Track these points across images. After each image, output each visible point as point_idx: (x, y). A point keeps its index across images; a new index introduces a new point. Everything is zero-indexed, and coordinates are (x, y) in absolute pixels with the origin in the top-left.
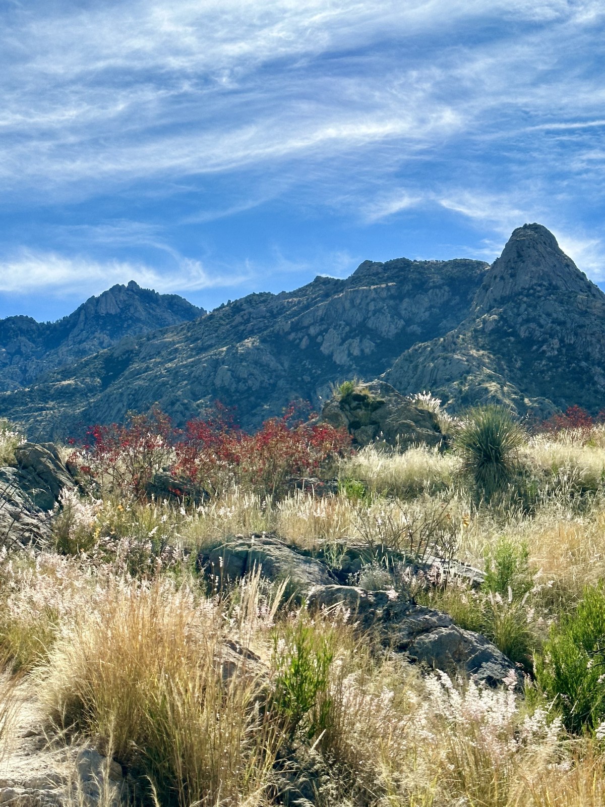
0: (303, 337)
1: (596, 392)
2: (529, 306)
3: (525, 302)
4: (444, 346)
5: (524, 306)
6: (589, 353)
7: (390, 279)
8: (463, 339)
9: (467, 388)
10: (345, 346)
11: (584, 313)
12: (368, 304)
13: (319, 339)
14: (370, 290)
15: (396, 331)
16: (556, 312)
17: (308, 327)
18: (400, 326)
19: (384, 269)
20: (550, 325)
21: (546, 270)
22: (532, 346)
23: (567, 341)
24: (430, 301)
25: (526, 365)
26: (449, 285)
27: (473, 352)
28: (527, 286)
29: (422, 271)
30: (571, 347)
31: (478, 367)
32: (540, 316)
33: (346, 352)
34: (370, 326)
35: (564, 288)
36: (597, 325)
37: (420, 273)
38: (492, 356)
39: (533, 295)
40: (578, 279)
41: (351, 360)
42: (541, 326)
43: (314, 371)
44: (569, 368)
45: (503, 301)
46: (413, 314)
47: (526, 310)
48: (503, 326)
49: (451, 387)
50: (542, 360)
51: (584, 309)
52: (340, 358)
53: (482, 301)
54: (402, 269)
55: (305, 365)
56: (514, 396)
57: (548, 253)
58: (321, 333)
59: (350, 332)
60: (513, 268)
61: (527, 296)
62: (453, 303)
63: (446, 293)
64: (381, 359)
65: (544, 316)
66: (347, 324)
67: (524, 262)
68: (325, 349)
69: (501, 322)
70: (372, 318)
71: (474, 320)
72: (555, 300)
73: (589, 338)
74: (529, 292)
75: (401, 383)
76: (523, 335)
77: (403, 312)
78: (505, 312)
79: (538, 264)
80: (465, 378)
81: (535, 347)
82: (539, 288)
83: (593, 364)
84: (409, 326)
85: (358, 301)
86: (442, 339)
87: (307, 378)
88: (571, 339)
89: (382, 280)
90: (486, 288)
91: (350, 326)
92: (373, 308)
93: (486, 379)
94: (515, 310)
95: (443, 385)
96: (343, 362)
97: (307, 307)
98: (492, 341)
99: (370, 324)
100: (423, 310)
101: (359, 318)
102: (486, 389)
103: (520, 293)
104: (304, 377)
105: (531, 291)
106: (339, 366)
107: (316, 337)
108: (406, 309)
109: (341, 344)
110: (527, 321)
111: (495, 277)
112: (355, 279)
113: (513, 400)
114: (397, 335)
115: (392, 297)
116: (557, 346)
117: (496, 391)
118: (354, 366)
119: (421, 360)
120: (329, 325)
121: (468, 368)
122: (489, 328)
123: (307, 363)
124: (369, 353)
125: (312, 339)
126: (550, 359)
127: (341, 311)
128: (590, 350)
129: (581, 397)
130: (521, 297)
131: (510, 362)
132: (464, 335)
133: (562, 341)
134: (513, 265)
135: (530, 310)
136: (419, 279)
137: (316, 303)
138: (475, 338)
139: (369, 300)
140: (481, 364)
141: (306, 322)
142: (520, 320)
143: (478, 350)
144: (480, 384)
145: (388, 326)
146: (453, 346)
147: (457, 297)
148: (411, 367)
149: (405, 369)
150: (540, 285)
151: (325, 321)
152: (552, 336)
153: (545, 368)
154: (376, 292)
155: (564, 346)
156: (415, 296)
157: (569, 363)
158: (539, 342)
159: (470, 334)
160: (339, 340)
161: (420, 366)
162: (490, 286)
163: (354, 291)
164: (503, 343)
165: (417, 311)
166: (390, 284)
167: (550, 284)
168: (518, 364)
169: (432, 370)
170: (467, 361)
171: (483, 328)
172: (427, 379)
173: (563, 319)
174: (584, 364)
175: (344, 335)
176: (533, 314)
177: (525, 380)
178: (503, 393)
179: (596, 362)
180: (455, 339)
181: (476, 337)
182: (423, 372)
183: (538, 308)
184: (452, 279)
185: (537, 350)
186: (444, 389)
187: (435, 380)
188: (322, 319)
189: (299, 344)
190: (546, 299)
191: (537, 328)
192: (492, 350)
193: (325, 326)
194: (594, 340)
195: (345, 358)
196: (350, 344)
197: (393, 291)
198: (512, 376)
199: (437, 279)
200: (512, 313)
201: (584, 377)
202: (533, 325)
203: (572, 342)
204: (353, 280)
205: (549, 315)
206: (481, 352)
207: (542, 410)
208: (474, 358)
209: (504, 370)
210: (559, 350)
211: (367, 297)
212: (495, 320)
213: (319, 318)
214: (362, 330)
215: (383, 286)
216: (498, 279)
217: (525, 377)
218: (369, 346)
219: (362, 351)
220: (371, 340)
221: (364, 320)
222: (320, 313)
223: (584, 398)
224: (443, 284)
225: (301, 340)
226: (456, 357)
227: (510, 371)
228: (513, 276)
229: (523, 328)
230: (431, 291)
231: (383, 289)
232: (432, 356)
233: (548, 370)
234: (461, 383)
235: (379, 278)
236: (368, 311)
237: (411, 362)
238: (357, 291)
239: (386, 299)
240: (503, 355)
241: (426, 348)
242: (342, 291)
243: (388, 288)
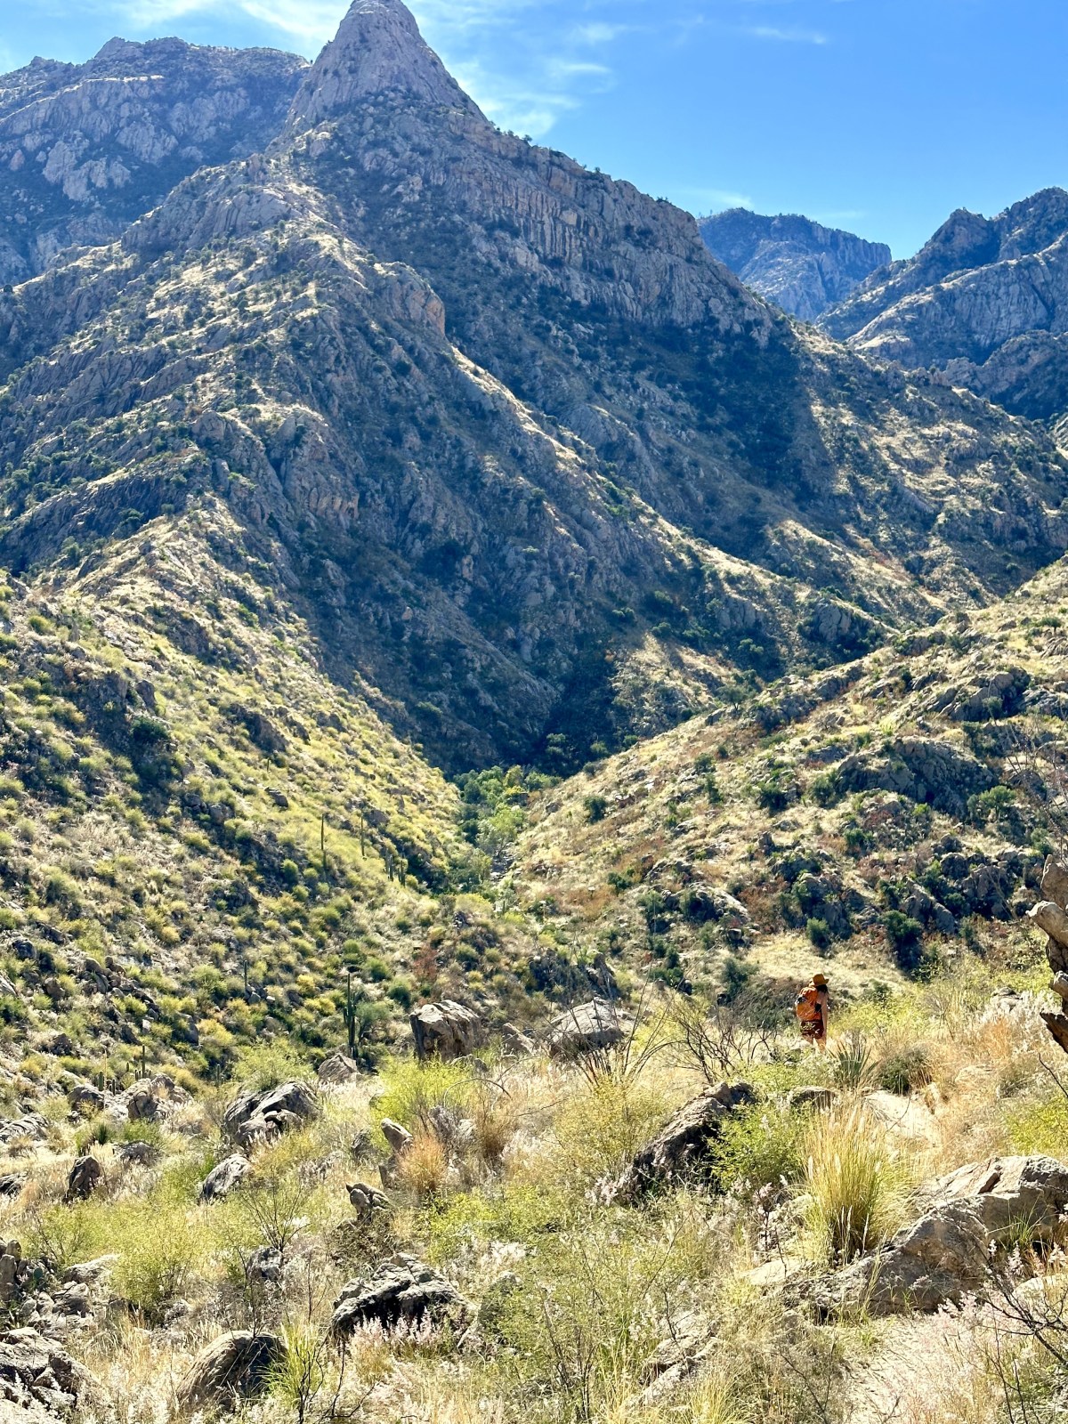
0: (14, 152)
1: (475, 262)
2: (378, 121)
3: (371, 115)
4: (246, 175)
5: (369, 121)
6: (465, 203)
7: (152, 69)
8: (277, 166)
9: (285, 241)
10: (83, 171)
11: (458, 140)
12: (119, 106)
13: (41, 157)
14: (123, 84)
15: (163, 154)
16: (417, 133)
17: (22, 136)
18: (170, 146)
19: (145, 53)
20: (408, 153)
21: (403, 66)
22: (382, 185)
23: (434, 182)
24: (217, 110)
25: (374, 212)
26: (246, 88)
27: (293, 187)
28: (374, 90)
29: (204, 60)
30: (440, 191)
31: (302, 211)
32: (394, 138)
33: (85, 180)
34: (123, 142)
35: (428, 97)
36: (477, 159)
37: (200, 64)
38: (321, 196)
39: (383, 104)
40: (448, 87)
41: (92, 194)
42: (396, 155)
43: (32, 207)
44: (436, 222)
45: (337, 110)
46: (191, 128)
47: (372, 127)
48: (338, 149)
49: (260, 239)
50: (396, 207)
51: (459, 133)
52: (75, 190)
53: (304, 110)
54: (173, 55)
55: (18, 196)
56: (358, 258)
57: (406, 39)
58: (42, 147)
59: (91, 148)
60: (353, 59)
61: (375, 105)
62: (252, 115)
63: (242, 100)
64: (140, 196)
65: (399, 138)
66: (86, 136)
67: (370, 50)
68: (49, 173)
69: (335, 144)
70: (126, 129)
71: (293, 138)
72: (417, 116)
73: (465, 179)
74: (376, 97)
75: (178, 230)
76: (367, 166)
77: (175, 125)
78: (341, 127)
79: (390, 55)
80: (282, 226)
81: (386, 187)
82: (392, 95)
83: (471, 220)
84: (185, 147)
85: (104, 101)
86: (243, 164)
87: (21, 218)
88: (439, 178)
89: (142, 70)
90: (310, 89)
91: (91, 139)
92: (128, 114)
93: (314, 228)
94: (357, 126)
95: (247, 235)
96: (79, 195)
97: (20, 104)
98: (322, 173)
99: (122, 139)
100: (206, 123)
101: (105, 128)
102: (317, 244)
103: (364, 100)
104: (17, 216)
105: (381, 98)
106: (73, 202)
107: (36, 153)
108: (178, 120)
109: (76, 167)
110: (375, 144)
111: (326, 72)
112: (97, 66)
113: (358, 263)
114: (165, 160)
115: (157, 98)
116: (418, 188)
117: (332, 248)
118: (97, 205)
119: (210, 194)
120: (57, 135)
121: (285, 211)
122: (317, 151)
123: (21, 193)
124: (122, 186)
125: (29, 156)
126: (407, 207)
127: (75, 113)
128: (466, 197)
129: (453, 269)
130: (365, 106)
131: (348, 206)
132: (278, 160)
133: (426, 180)
134: (353, 54)
135: (379, 127)
136: (199, 74)
137: (34, 99)
138: (294, 164)
139: (120, 99)
140: (304, 207)
141: (19, 128)
142: (364, 142)
143: (300, 185)
144: (306, 236)
145: (151, 146)
146: (262, 175)
147: (259, 108)
148: (194, 204)
149: (186, 207)
150: (394, 90)
151: (53, 127)
152: (411, 172)
153: (401, 220)
154: (132, 88)
155: (429, 189)
156: (193, 100)
157: (436, 214)
158: (392, 179)
159: (287, 159)
160: (73, 161)
161: (210, 204)
162: (316, 85)
163: (98, 83)
164: (338, 176)
165: (196, 124)
166: (154, 77)
167: (409, 90)
168: (361, 212)
169: (230, 211)
170: (285, 199)
171: (307, 151)
172: (221, 223)
173: (427, 145)
174: (457, 218)
175: (80, 153)
176: (383, 135)
177: (371, 238)
178: (343, 252)
179: (475, 217)
180: (265, 164)
181: (297, 164)
182: (213, 212)
183: (392, 125)
184: (251, 78)
185: (390, 191)
186: (251, 241)
187: (234, 226)
188: (45, 125)
189: (6, 163)
190: (403, 113)
191: (390, 157)
192: (321, 186)
193: (49, 137)
194: (473, 182)
195: (83, 190)
196: (91, 169)
197: (158, 89)
198: (353, 229)
199: (227, 75)
200: (352, 129)
201: (458, 238)
202: (383, 152)
203: (441, 183)
204: (94, 66)
205: (407, 137)
206: (305, 188)
207: (401, 282)
208: (295, 197)
209: (340, 219)
210: (422, 194)
211: (117, 94)
212: (326, 139)
213: (40, 122)
214: (109, 147)
215: (144, 79)
216: (330, 75)
217: (371, 232)
218: (121, 174)
219: (110, 181)
220: (123, 163)
221: (114, 131)
222: (41, 114)
223: (457, 270)
224: (237, 86)
225: (11, 156)
226: (267, 191)
227: (349, 221)
228: (352, 71)
229: (368, 156)
230: (218, 94)
231: (142, 83)
232: (228, 189)
233: (406, 224)
234: (277, 233)
235: (137, 66)
236: (119, 119)
237: (195, 196)
238: (102, 83)
239: (147, 100)
240: (338, 194)
241: (217, 175)
242: (76, 82)
243: (151, 84)
